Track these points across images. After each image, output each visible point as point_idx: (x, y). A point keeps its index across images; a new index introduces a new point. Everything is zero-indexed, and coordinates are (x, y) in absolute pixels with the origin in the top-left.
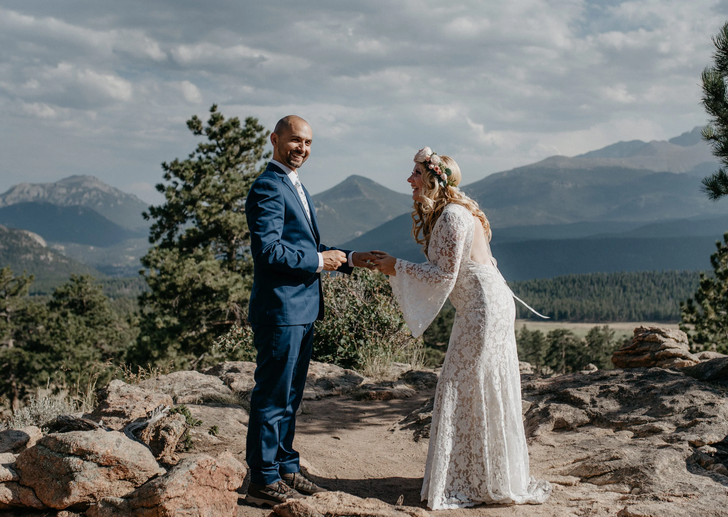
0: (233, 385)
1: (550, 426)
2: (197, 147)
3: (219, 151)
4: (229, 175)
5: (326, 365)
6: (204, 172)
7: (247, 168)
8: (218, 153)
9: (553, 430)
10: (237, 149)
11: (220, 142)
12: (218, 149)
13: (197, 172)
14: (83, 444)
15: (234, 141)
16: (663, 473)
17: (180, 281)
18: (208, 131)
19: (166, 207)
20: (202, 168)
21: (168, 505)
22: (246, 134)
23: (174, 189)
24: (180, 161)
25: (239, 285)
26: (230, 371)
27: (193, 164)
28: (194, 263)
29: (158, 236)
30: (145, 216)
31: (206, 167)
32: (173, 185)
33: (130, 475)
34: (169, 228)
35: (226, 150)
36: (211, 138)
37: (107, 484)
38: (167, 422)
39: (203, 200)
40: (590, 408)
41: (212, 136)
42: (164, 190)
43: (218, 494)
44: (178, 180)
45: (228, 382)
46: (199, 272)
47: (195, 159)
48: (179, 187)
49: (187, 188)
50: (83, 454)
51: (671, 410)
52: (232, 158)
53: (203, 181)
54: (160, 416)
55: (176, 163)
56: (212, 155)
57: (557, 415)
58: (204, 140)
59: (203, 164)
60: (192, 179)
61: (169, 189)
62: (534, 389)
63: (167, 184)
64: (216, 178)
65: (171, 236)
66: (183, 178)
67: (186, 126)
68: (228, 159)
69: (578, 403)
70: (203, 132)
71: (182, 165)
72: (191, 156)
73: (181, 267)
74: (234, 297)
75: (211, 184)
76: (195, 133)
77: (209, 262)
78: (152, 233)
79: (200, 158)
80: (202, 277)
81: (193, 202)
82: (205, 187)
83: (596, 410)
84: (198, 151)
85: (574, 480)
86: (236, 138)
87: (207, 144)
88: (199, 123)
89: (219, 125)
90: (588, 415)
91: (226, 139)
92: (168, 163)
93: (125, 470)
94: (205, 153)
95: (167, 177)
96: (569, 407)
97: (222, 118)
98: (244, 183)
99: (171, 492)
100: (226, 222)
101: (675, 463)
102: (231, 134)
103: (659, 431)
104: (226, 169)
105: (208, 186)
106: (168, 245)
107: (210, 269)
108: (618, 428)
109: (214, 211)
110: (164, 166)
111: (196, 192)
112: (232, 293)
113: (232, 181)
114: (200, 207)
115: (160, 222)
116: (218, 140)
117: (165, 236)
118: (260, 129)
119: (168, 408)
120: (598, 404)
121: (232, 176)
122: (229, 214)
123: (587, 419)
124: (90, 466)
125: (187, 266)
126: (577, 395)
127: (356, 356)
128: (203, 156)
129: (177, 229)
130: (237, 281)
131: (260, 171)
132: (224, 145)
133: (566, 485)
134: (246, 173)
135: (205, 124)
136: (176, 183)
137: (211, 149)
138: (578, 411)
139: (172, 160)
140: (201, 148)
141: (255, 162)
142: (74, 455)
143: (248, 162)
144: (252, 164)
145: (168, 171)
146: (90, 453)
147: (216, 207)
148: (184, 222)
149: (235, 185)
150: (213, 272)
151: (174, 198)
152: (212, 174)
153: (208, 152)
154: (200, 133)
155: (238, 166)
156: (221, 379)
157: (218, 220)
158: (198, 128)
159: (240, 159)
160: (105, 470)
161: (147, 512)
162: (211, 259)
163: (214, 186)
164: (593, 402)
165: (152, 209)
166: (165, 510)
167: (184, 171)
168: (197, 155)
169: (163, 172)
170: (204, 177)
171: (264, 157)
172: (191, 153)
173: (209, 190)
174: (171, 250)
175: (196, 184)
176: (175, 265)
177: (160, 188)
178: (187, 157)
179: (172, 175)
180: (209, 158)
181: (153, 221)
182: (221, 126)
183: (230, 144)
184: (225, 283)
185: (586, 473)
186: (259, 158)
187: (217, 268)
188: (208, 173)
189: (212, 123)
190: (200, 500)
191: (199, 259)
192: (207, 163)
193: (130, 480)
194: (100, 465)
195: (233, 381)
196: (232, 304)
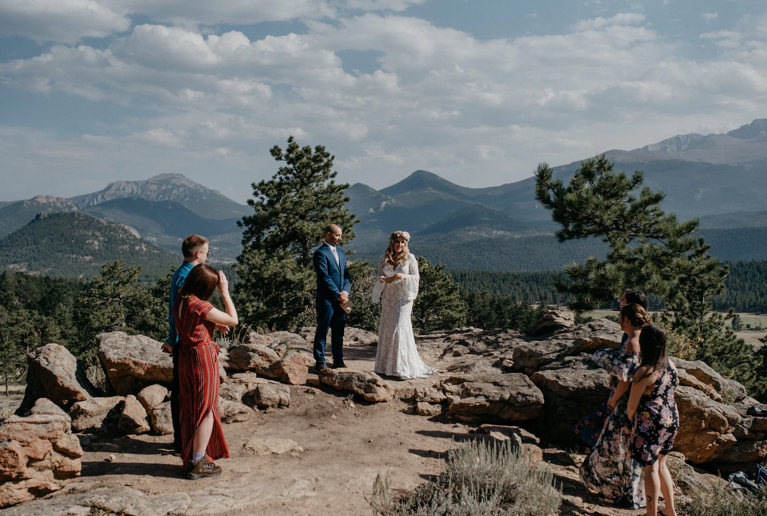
0: (307, 338)
1: (452, 354)
2: (279, 170)
3: (296, 172)
4: (302, 193)
5: (357, 329)
6: (284, 191)
7: (317, 186)
8: (294, 174)
9: (453, 356)
10: (309, 171)
11: (297, 165)
12: (295, 172)
13: (278, 191)
14: (254, 348)
15: (307, 166)
16: (478, 367)
17: (266, 275)
18: (287, 157)
19: (255, 217)
20: (282, 187)
21: (284, 368)
22: (316, 159)
23: (261, 204)
24: (265, 182)
25: (311, 278)
26: (306, 331)
27: (275, 184)
28: (276, 261)
29: (249, 239)
30: (239, 224)
31: (285, 186)
32: (261, 201)
33: (270, 359)
34: (257, 234)
35: (301, 172)
36: (289, 163)
37: (262, 362)
38: (279, 347)
39: (283, 213)
40: (471, 347)
41: (291, 161)
42: (254, 205)
43: (301, 366)
44: (264, 196)
45: (304, 337)
46: (281, 268)
47: (277, 180)
48: (265, 202)
49: (271, 203)
50: (254, 351)
51: (501, 347)
52: (305, 179)
53: (283, 198)
54: (276, 345)
55: (262, 184)
56: (290, 176)
57: (455, 349)
58: (283, 164)
59: (283, 184)
60: (275, 196)
61: (258, 204)
62: (450, 339)
63: (256, 200)
64: (293, 194)
65: (258, 239)
66: (267, 195)
67: (270, 153)
68: (302, 180)
69: (466, 344)
70: (283, 158)
71: (267, 185)
72: (274, 177)
73: (267, 264)
74: (307, 287)
75: (290, 199)
76: (277, 159)
77: (288, 260)
78: (244, 237)
79: (281, 178)
80: (283, 272)
81: (275, 214)
82: (285, 202)
83: (473, 347)
84: (279, 173)
85: (445, 371)
86: (308, 163)
87: (286, 167)
88: (280, 150)
89: (295, 153)
90: (470, 349)
91: (300, 164)
92: (257, 184)
93: (268, 357)
94: (284, 175)
95: (256, 194)
96: (462, 346)
97: (297, 147)
98: (315, 198)
99: (285, 363)
100: (301, 229)
101: (485, 364)
102: (304, 160)
103: (493, 354)
104: (301, 187)
105: (287, 202)
106: (256, 246)
107: (289, 265)
108: (479, 354)
109: (292, 221)
110: (253, 185)
111: (278, 206)
112: (306, 284)
113: (306, 197)
114: (281, 218)
115: (250, 229)
116: (294, 164)
117: (254, 239)
118: (328, 155)
119: (279, 342)
120: (475, 345)
121: (305, 194)
122: (304, 222)
123: (469, 351)
124: (256, 355)
125: (272, 263)
126: (467, 341)
127: (374, 325)
128: (283, 177)
129: (263, 234)
130: (310, 275)
131: (328, 188)
132: (299, 167)
133: (442, 373)
134: (316, 189)
135: (284, 152)
136: (262, 198)
137: (289, 171)
138: (466, 348)
139: (260, 181)
140: (281, 171)
141: (324, 181)
142: (251, 351)
143: (319, 181)
144: (321, 182)
145: (256, 190)
146: (257, 351)
147: (294, 218)
148: (268, 228)
149: (307, 201)
150: (291, 267)
151: (261, 211)
152: (290, 192)
153: (286, 173)
154: (280, 159)
155: (311, 184)
156: (301, 335)
157: (295, 228)
158: (279, 155)
159: (312, 179)
160: (261, 357)
161: (277, 370)
162: (289, 258)
163: (291, 202)
164: (473, 344)
165: (244, 218)
166: (283, 369)
167: (268, 190)
168: (278, 176)
169: (252, 191)
170: (284, 195)
171: (331, 177)
172: (274, 175)
173: (288, 205)
174: (259, 250)
175: (278, 200)
176: (262, 263)
177: (251, 202)
178: (271, 179)
179: (259, 192)
180: (287, 178)
181: (245, 228)
182: (297, 153)
183: (303, 167)
184: (301, 276)
185: (451, 368)
186: (327, 178)
187: (295, 265)
188: (286, 192)
189: (290, 151)
190: (295, 367)
191: (281, 258)
192: (286, 184)
193: (270, 361)
194: (260, 355)
195: (306, 336)
196: (306, 292)
